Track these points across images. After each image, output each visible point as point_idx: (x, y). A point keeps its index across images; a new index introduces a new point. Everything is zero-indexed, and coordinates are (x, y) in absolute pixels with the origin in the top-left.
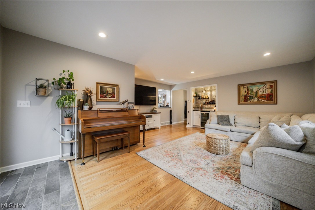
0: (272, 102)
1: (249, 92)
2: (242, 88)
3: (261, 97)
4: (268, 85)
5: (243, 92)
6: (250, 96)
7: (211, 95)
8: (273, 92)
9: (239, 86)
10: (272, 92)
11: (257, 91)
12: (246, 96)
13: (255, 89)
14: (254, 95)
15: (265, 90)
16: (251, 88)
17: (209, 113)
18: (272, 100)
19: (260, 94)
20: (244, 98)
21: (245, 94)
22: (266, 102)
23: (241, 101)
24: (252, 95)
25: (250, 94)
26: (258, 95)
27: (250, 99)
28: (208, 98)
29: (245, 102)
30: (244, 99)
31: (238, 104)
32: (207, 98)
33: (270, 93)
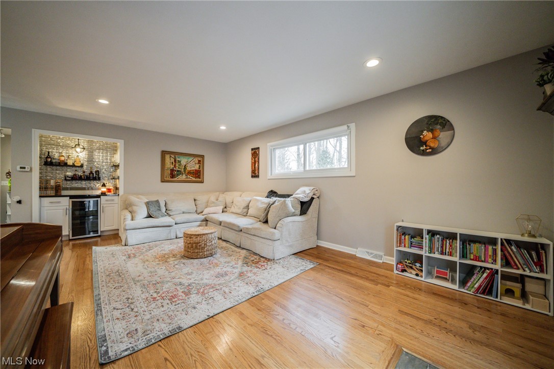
0: (199, 180)
1: (177, 165)
2: (167, 157)
3: (190, 173)
4: (196, 159)
5: (169, 164)
6: (178, 171)
7: (90, 160)
8: (201, 169)
9: (164, 153)
10: (199, 168)
11: (185, 165)
12: (172, 170)
13: (184, 161)
14: (183, 170)
15: (193, 166)
16: (179, 160)
17: (99, 199)
18: (200, 178)
19: (188, 169)
20: (169, 173)
21: (172, 167)
22: (194, 179)
23: (166, 177)
24: (180, 170)
25: (177, 168)
26: (186, 171)
27: (178, 175)
28: (82, 166)
29: (171, 178)
30: (171, 174)
31: (162, 182)
32: (79, 165)
33: (198, 169)
